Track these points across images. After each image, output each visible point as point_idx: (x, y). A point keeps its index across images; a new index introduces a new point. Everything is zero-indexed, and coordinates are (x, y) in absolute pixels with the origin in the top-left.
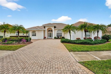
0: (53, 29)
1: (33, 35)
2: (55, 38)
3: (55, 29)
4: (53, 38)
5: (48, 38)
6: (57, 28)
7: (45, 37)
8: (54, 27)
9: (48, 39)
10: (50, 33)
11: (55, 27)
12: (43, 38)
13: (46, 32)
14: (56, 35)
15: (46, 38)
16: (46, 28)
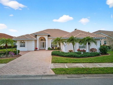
0: (46, 38)
1: (21, 46)
2: (49, 49)
3: (49, 37)
4: (47, 48)
5: (41, 48)
6: (51, 37)
7: (36, 48)
8: (47, 36)
9: (40, 50)
10: (43, 43)
11: (49, 36)
12: (33, 49)
13: (38, 41)
14: (51, 45)
15: (38, 49)
16: (38, 37)
